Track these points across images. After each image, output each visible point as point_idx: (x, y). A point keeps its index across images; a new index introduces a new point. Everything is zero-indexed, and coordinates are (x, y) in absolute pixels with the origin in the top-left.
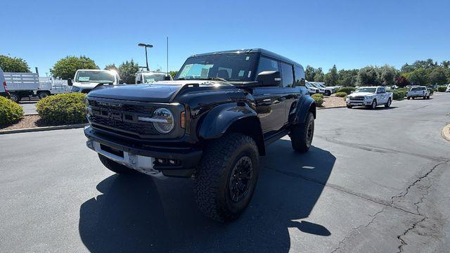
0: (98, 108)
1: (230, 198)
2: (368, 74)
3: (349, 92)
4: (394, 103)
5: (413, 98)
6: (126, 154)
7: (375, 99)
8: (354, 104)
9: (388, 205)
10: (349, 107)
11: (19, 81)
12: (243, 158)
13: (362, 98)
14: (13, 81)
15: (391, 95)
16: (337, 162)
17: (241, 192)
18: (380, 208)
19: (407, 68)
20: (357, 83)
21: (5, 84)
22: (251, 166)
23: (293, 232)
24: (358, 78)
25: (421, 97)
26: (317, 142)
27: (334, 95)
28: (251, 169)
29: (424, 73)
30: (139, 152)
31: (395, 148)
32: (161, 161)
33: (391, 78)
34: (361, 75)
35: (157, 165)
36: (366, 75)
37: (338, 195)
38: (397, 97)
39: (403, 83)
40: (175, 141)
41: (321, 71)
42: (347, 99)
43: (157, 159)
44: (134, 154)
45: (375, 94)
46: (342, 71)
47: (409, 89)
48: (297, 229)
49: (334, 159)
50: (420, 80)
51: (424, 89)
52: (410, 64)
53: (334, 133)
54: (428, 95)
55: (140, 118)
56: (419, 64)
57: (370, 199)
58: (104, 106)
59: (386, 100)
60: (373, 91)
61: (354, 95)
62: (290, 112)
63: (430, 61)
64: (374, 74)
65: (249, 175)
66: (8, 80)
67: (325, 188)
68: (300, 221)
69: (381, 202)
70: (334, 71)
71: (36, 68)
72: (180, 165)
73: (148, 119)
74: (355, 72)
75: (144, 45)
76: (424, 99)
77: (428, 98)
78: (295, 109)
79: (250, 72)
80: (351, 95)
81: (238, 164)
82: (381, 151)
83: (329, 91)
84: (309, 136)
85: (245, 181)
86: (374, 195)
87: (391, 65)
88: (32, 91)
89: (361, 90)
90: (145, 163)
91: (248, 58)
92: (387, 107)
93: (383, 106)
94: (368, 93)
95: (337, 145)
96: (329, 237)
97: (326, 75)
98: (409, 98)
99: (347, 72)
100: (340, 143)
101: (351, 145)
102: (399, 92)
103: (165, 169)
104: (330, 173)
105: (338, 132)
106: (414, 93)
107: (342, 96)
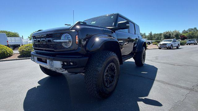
0: (36, 40)
1: (105, 85)
2: (167, 34)
3: (159, 42)
4: (181, 47)
5: (189, 44)
6: (48, 61)
7: (172, 45)
8: (162, 47)
9: (191, 90)
10: (160, 48)
11: (14, 40)
12: (111, 63)
13: (165, 44)
14: (11, 41)
15: (179, 43)
16: (158, 70)
17: (110, 82)
18: (188, 92)
19: (185, 32)
20: (162, 39)
21: (8, 42)
22: (116, 68)
23: (141, 104)
24: (162, 36)
25: (193, 44)
26: (147, 62)
27: (152, 44)
28: (116, 71)
29: (193, 34)
30: (54, 59)
31: (186, 64)
32: (65, 63)
33: (177, 36)
34: (164, 35)
35: (64, 66)
36: (166, 35)
37: (163, 85)
38: (182, 44)
39: (183, 38)
40: (73, 52)
41: (145, 34)
42: (158, 45)
43: (63, 62)
44: (52, 60)
45: (172, 42)
46: (155, 34)
47: (187, 41)
48: (142, 102)
49: (157, 69)
50: (191, 37)
51: (194, 40)
52: (186, 30)
53: (155, 58)
54: (196, 43)
55: (55, 41)
56: (190, 30)
57: (181, 87)
58: (39, 38)
59: (177, 45)
60: (171, 41)
61: (161, 43)
62: (134, 46)
63: (195, 28)
64: (170, 34)
65: (114, 73)
66: (10, 41)
67: (155, 82)
68: (143, 98)
69: (187, 89)
70: (151, 34)
71: (22, 36)
72: (76, 65)
73: (58, 41)
74: (161, 34)
75: (67, 25)
76: (195, 44)
77: (197, 44)
78: (136, 45)
79: (114, 23)
80: (160, 43)
81: (108, 66)
82: (180, 65)
83: (149, 42)
84: (143, 58)
85: (113, 77)
86: (182, 85)
87: (177, 30)
88: (19, 45)
89: (165, 41)
90: (57, 65)
91: (112, 17)
92: (177, 48)
93: (176, 48)
94: (168, 42)
95: (157, 63)
96: (162, 107)
97: (148, 36)
98: (187, 45)
99: (157, 34)
100: (158, 62)
101: (164, 63)
102: (183, 42)
103: (68, 68)
104: (156, 75)
105: (157, 58)
106: (189, 42)
107: (156, 44)
